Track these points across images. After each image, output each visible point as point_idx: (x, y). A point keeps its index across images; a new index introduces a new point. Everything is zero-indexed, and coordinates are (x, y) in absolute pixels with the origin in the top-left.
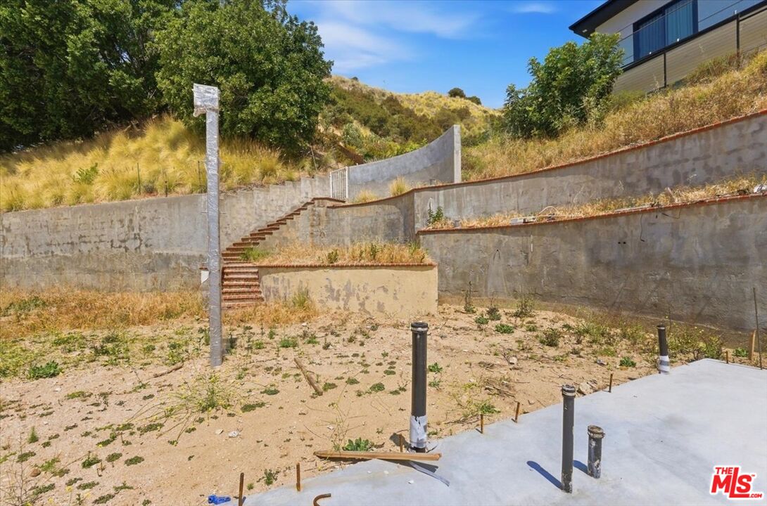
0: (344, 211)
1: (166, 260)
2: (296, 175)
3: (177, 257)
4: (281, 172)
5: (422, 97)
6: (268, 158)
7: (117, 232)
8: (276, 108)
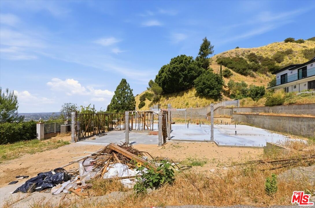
0: (224, 109)
1: (201, 116)
2: (217, 102)
3: (202, 115)
4: (214, 102)
5: (268, 47)
6: (212, 100)
7: (195, 112)
8: (214, 93)
